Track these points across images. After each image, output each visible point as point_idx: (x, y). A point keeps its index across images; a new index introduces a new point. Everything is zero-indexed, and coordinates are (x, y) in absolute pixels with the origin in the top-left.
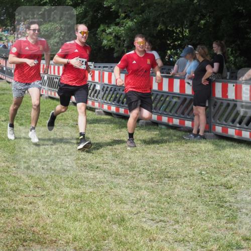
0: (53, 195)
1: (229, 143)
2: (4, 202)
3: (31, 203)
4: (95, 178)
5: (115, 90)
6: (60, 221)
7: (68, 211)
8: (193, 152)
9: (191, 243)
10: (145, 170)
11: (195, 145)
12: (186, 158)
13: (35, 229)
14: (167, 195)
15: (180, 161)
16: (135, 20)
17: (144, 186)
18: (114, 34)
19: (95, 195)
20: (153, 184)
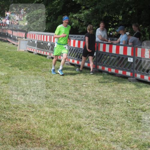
0: (39, 111)
1: (145, 84)
2: (10, 114)
3: (25, 116)
4: (64, 102)
5: (77, 51)
6: (43, 127)
7: (47, 121)
8: (123, 89)
9: (120, 143)
10: (94, 99)
11: (124, 85)
12: (118, 92)
13: (27, 131)
14: (107, 114)
15: (115, 94)
16: (90, 9)
17: (93, 108)
18: (77, 17)
19: (64, 112)
20: (98, 107)
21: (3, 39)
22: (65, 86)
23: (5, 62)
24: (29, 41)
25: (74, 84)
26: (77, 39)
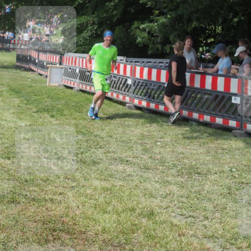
0: (83, 186)
2: (35, 191)
3: (60, 194)
4: (124, 171)
5: (146, 85)
6: (90, 213)
7: (97, 203)
8: (223, 149)
9: (220, 239)
10: (174, 165)
11: (226, 142)
12: (216, 155)
13: (64, 219)
14: (197, 190)
15: (210, 158)
16: (169, 16)
17: (174, 181)
18: (147, 30)
19: (125, 188)
20: (182, 179)
21: (23, 65)
22: (126, 144)
23: (26, 104)
24: (66, 69)
25: (141, 141)
26: (146, 65)
